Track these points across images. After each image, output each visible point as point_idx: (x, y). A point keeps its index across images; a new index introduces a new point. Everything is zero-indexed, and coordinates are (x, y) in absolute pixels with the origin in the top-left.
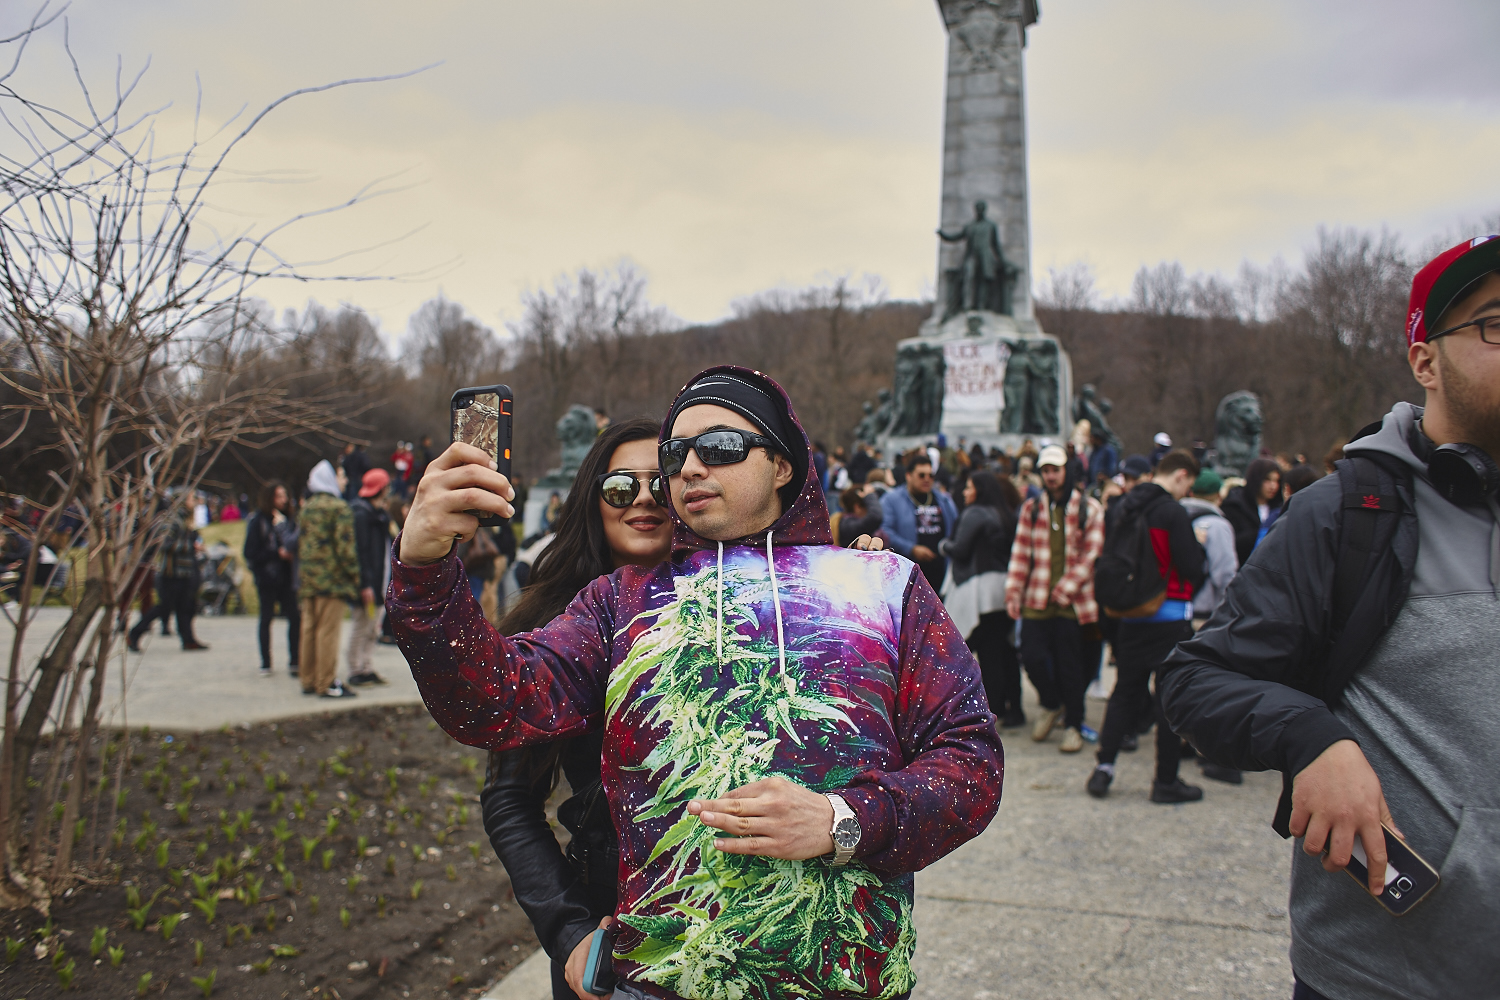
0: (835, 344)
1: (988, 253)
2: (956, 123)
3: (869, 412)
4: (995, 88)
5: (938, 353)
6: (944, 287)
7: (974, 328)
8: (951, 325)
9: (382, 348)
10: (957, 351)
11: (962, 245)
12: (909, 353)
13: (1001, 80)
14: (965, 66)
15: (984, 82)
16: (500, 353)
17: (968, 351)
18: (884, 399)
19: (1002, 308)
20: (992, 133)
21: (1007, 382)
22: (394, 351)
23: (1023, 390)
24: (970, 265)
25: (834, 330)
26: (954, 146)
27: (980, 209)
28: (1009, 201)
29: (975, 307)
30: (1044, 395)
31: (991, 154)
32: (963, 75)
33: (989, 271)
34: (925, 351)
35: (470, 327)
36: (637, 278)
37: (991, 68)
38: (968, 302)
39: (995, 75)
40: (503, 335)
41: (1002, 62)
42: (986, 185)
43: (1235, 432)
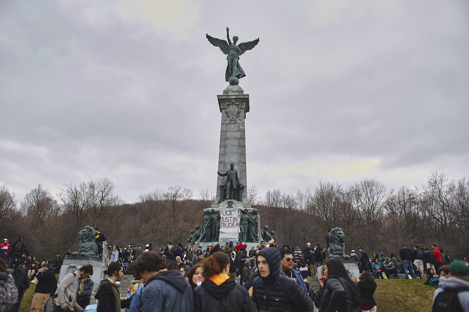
0: (174, 211)
1: (234, 180)
2: (224, 139)
3: (192, 233)
4: (237, 129)
5: (218, 213)
6: (219, 191)
7: (230, 205)
8: (222, 204)
9: (14, 205)
10: (224, 213)
11: (226, 177)
12: (208, 213)
13: (239, 127)
14: (227, 122)
15: (233, 127)
16: (58, 209)
17: (228, 213)
18: (197, 229)
19: (239, 199)
20: (236, 143)
21: (241, 224)
22: (18, 207)
23: (246, 226)
24: (229, 184)
25: (174, 206)
26: (223, 146)
27: (232, 166)
28: (241, 164)
29: (230, 198)
30: (253, 228)
31: (235, 149)
32: (227, 124)
33: (235, 187)
34: (213, 212)
35: (49, 199)
36: (109, 186)
37: (236, 123)
38: (228, 197)
39: (237, 125)
40: (60, 203)
41: (239, 121)
42: (234, 159)
43: (336, 241)
